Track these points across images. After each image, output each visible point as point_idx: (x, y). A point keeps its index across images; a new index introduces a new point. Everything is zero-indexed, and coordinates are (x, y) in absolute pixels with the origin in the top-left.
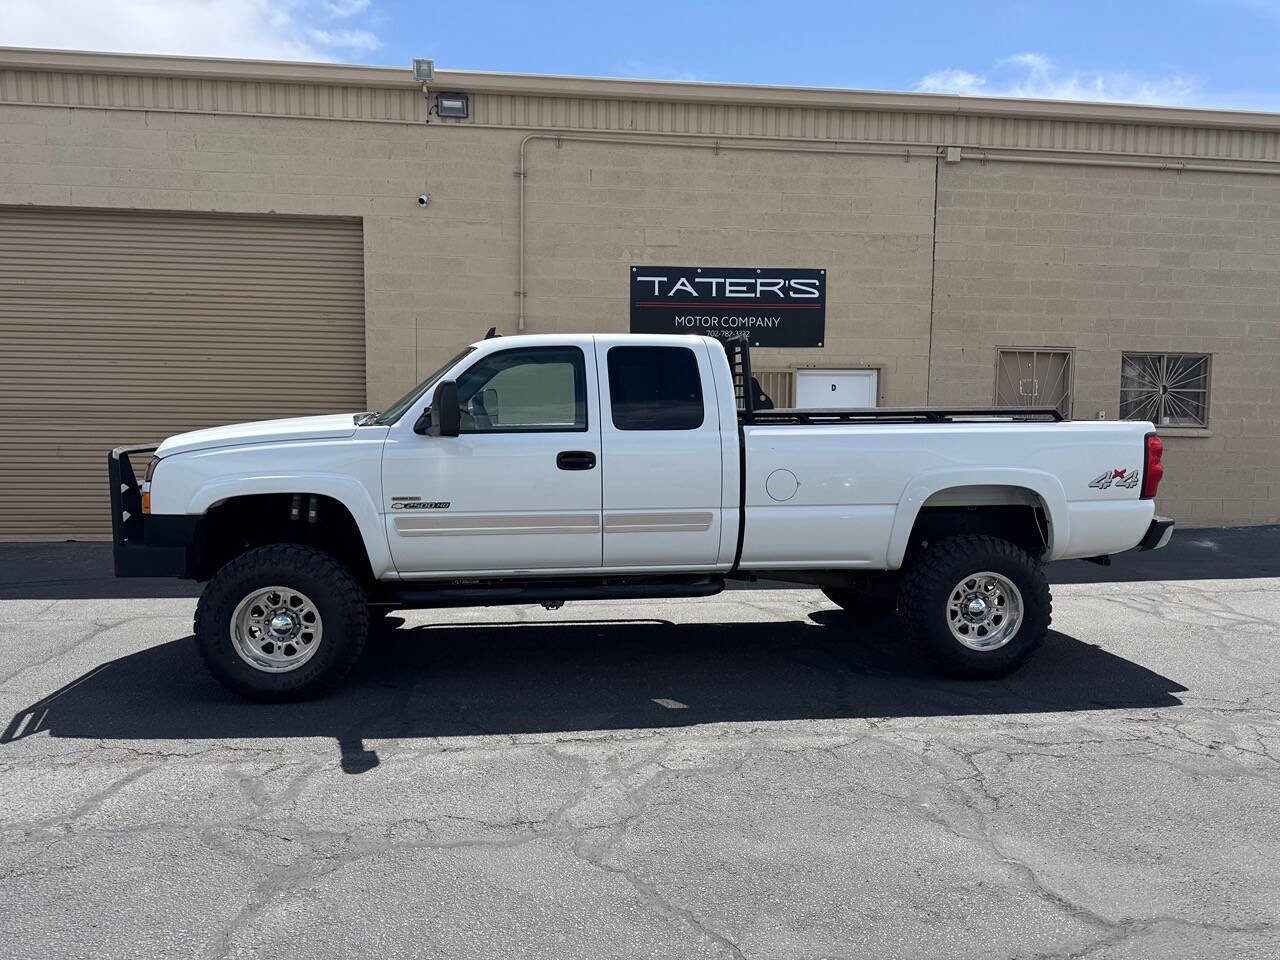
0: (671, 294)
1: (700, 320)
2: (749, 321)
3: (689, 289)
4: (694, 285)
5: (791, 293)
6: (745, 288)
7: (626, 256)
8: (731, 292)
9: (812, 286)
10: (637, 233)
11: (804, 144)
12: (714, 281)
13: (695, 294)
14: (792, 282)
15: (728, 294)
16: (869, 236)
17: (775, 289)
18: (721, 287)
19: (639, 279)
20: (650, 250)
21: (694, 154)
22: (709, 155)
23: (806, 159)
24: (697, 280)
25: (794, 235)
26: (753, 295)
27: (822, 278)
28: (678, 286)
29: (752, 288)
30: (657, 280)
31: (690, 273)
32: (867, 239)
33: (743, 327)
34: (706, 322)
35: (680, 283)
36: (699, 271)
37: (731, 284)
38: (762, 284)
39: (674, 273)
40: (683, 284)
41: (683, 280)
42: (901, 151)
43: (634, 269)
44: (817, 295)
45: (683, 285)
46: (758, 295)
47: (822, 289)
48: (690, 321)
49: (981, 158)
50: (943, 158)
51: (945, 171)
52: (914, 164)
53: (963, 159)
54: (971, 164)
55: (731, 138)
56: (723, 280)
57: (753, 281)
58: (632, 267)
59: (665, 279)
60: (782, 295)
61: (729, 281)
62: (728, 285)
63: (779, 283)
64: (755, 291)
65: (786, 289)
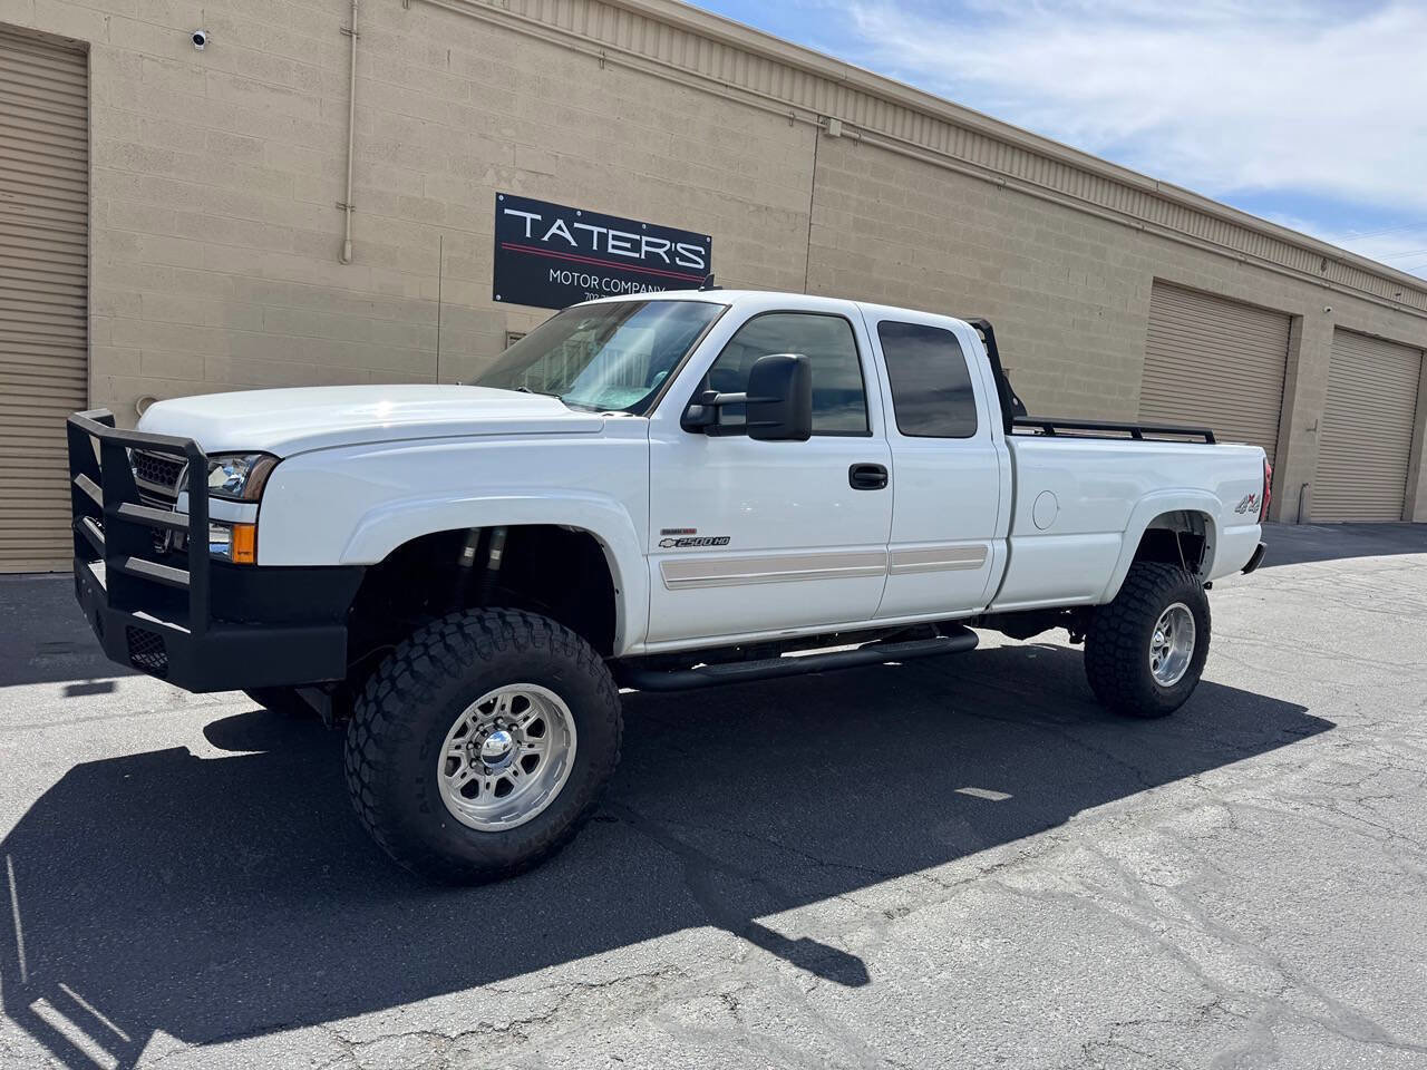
0: (546, 238)
1: (578, 276)
2: (632, 286)
3: (567, 235)
4: (573, 231)
5: (677, 259)
6: (628, 245)
7: (490, 179)
8: (614, 247)
9: (697, 253)
10: (505, 148)
11: (696, 80)
12: (596, 230)
13: (574, 243)
14: (679, 245)
15: (610, 250)
16: (754, 205)
17: (661, 251)
18: (603, 238)
19: (507, 211)
20: (520, 175)
21: (576, 60)
22: (595, 66)
23: (697, 98)
24: (576, 225)
25: (681, 189)
26: (637, 255)
27: (708, 247)
28: (554, 230)
29: (636, 246)
30: (529, 216)
31: (569, 215)
32: (752, 208)
33: (625, 294)
34: (585, 279)
35: (556, 225)
36: (579, 213)
37: (615, 238)
38: (648, 244)
39: (550, 212)
40: (560, 228)
41: (560, 222)
42: (785, 111)
43: (501, 198)
44: (702, 267)
45: (558, 228)
46: (643, 257)
47: (707, 259)
48: (566, 276)
49: (856, 137)
50: (824, 129)
51: (824, 145)
52: (797, 130)
53: (842, 135)
54: (845, 142)
55: (620, 52)
56: (605, 231)
57: (638, 237)
58: (498, 194)
59: (539, 217)
60: (668, 261)
61: (611, 232)
62: (610, 236)
63: (664, 245)
64: (639, 251)
65: (672, 254)
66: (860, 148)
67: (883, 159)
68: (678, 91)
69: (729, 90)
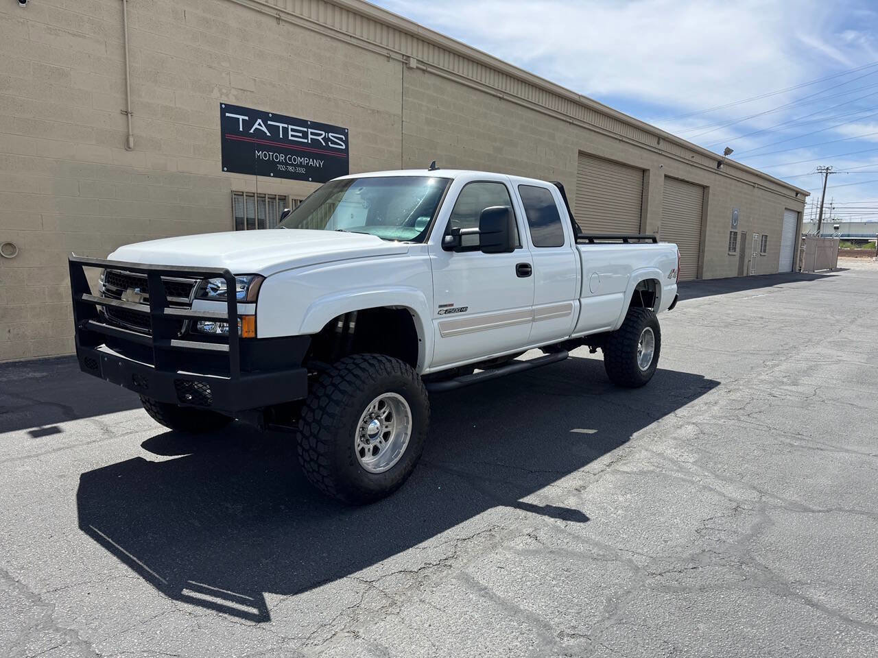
0: (252, 131)
1: (273, 155)
2: (304, 160)
3: (264, 129)
4: (268, 127)
5: (329, 143)
6: (301, 135)
7: (216, 94)
8: (292, 136)
9: (340, 139)
10: (224, 75)
11: (333, 32)
12: (281, 125)
13: (268, 134)
14: (330, 134)
15: (290, 138)
16: (370, 110)
17: (320, 138)
18: (285, 130)
19: (227, 114)
20: (234, 92)
21: (264, 19)
22: (273, 23)
23: (335, 44)
24: (269, 122)
25: (329, 100)
26: (306, 141)
27: (346, 135)
28: (256, 126)
29: (305, 135)
30: (241, 117)
31: (265, 116)
32: (369, 112)
33: (301, 165)
34: (277, 158)
35: (257, 123)
36: (270, 115)
37: (292, 130)
38: (312, 134)
39: (253, 114)
40: (259, 124)
41: (259, 121)
42: (385, 52)
43: (223, 106)
44: (344, 147)
45: (258, 125)
46: (309, 141)
47: (346, 142)
48: (265, 155)
49: (424, 68)
50: (406, 63)
51: (406, 73)
52: (391, 64)
53: (417, 68)
54: (419, 72)
55: (288, 14)
56: (286, 126)
57: (305, 130)
58: (221, 104)
59: (247, 118)
60: (324, 144)
61: (290, 127)
62: (290, 130)
63: (322, 134)
64: (307, 138)
65: (326, 140)
66: (427, 75)
67: (438, 81)
68: (324, 39)
69: (353, 39)
